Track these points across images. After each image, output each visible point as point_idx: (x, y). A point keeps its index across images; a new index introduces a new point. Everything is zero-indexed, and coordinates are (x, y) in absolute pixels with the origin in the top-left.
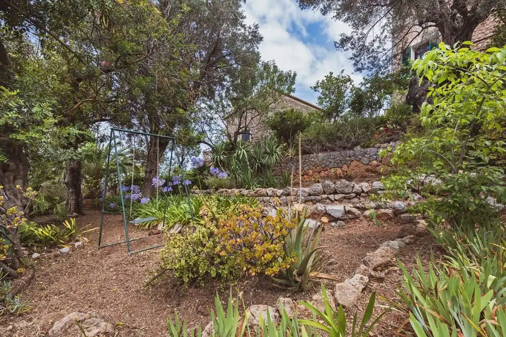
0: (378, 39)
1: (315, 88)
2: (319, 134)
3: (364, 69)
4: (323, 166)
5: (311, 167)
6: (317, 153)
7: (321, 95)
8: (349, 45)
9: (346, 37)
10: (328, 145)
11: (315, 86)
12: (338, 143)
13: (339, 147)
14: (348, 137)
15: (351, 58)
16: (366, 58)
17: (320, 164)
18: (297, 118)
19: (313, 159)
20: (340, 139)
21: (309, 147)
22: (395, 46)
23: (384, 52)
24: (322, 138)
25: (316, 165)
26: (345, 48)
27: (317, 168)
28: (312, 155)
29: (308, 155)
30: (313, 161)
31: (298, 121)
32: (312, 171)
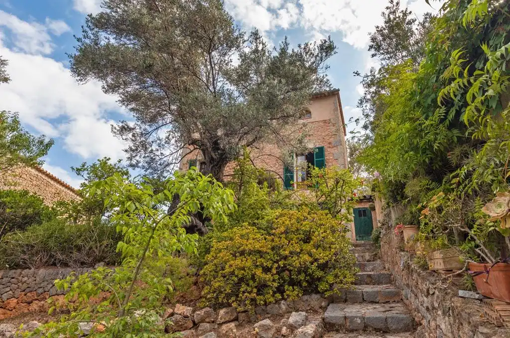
0: (158, 141)
1: (78, 170)
2: (50, 237)
3: (138, 167)
4: (40, 291)
5: (18, 292)
6: (38, 268)
7: (87, 182)
8: (130, 135)
9: (128, 127)
10: (59, 256)
11: (80, 168)
12: (75, 255)
13: (75, 261)
14: (91, 248)
15: (126, 151)
16: (143, 156)
17: (36, 288)
18: (29, 206)
19: (26, 279)
20: (79, 249)
21: (26, 257)
22: (171, 154)
23: (160, 157)
24: (51, 244)
25: (28, 290)
26: (124, 137)
27: (29, 294)
28: (26, 271)
29: (19, 271)
30: (25, 282)
31: (30, 211)
32: (16, 301)
